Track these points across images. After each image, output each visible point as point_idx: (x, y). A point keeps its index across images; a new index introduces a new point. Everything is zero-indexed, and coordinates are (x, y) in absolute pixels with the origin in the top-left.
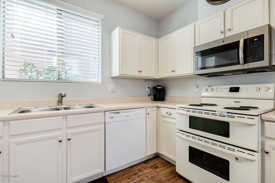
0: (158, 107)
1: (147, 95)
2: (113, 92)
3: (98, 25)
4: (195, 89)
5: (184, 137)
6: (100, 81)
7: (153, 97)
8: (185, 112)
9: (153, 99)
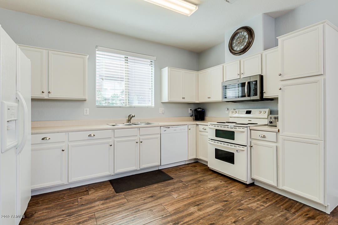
0: (197, 125)
1: (190, 116)
2: (163, 113)
3: (152, 62)
4: (226, 111)
5: (213, 143)
6: (153, 106)
7: (194, 117)
8: (213, 127)
9: (194, 119)
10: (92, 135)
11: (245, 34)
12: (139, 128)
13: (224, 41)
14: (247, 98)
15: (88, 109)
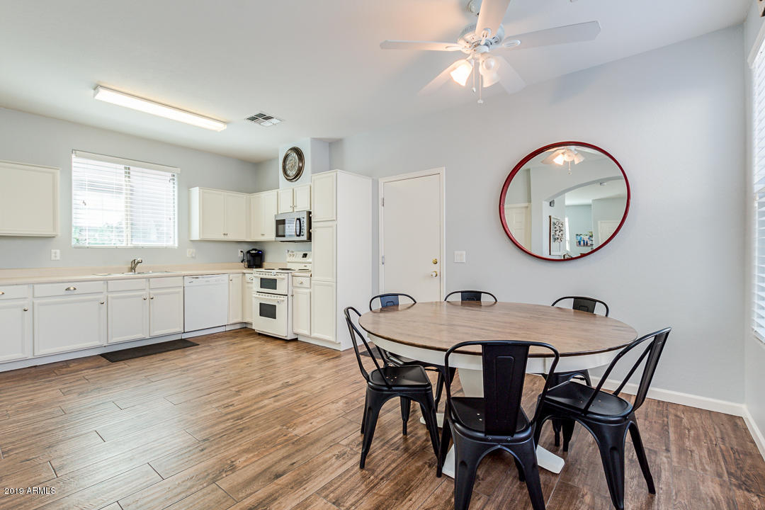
0: (244, 273)
1: (240, 261)
2: (193, 257)
3: (174, 175)
5: (258, 296)
6: (176, 245)
7: (246, 263)
8: (258, 275)
9: (246, 266)
10: (72, 288)
11: (294, 155)
12: (148, 279)
13: (278, 158)
14: (298, 239)
15: (58, 251)
